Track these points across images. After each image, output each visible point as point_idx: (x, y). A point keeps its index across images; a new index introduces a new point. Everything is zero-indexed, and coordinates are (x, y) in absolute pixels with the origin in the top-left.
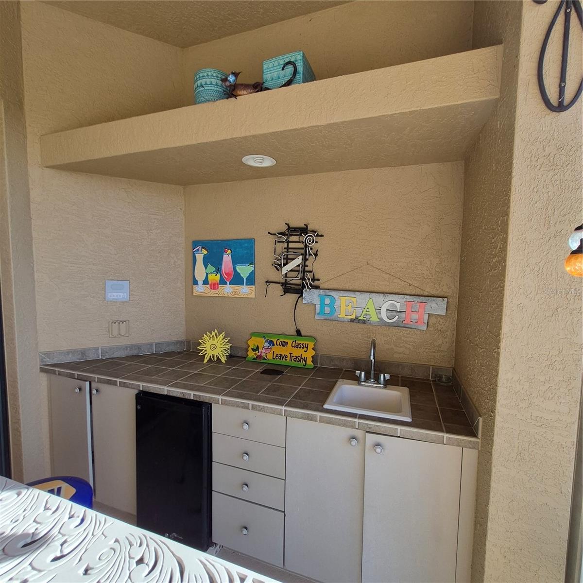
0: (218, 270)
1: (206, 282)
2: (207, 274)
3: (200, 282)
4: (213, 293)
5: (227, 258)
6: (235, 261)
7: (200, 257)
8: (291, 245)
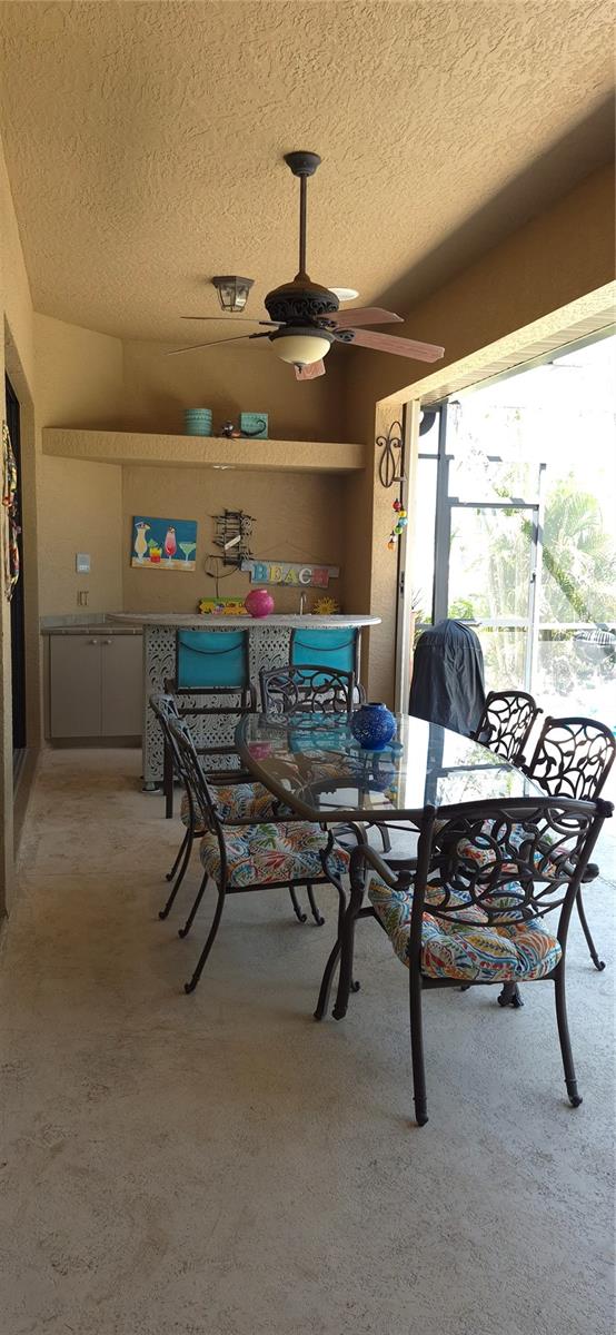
0: (161, 545)
1: (146, 555)
2: (148, 549)
3: (140, 555)
4: (154, 565)
5: (171, 536)
6: (179, 539)
7: (141, 532)
8: (228, 527)
